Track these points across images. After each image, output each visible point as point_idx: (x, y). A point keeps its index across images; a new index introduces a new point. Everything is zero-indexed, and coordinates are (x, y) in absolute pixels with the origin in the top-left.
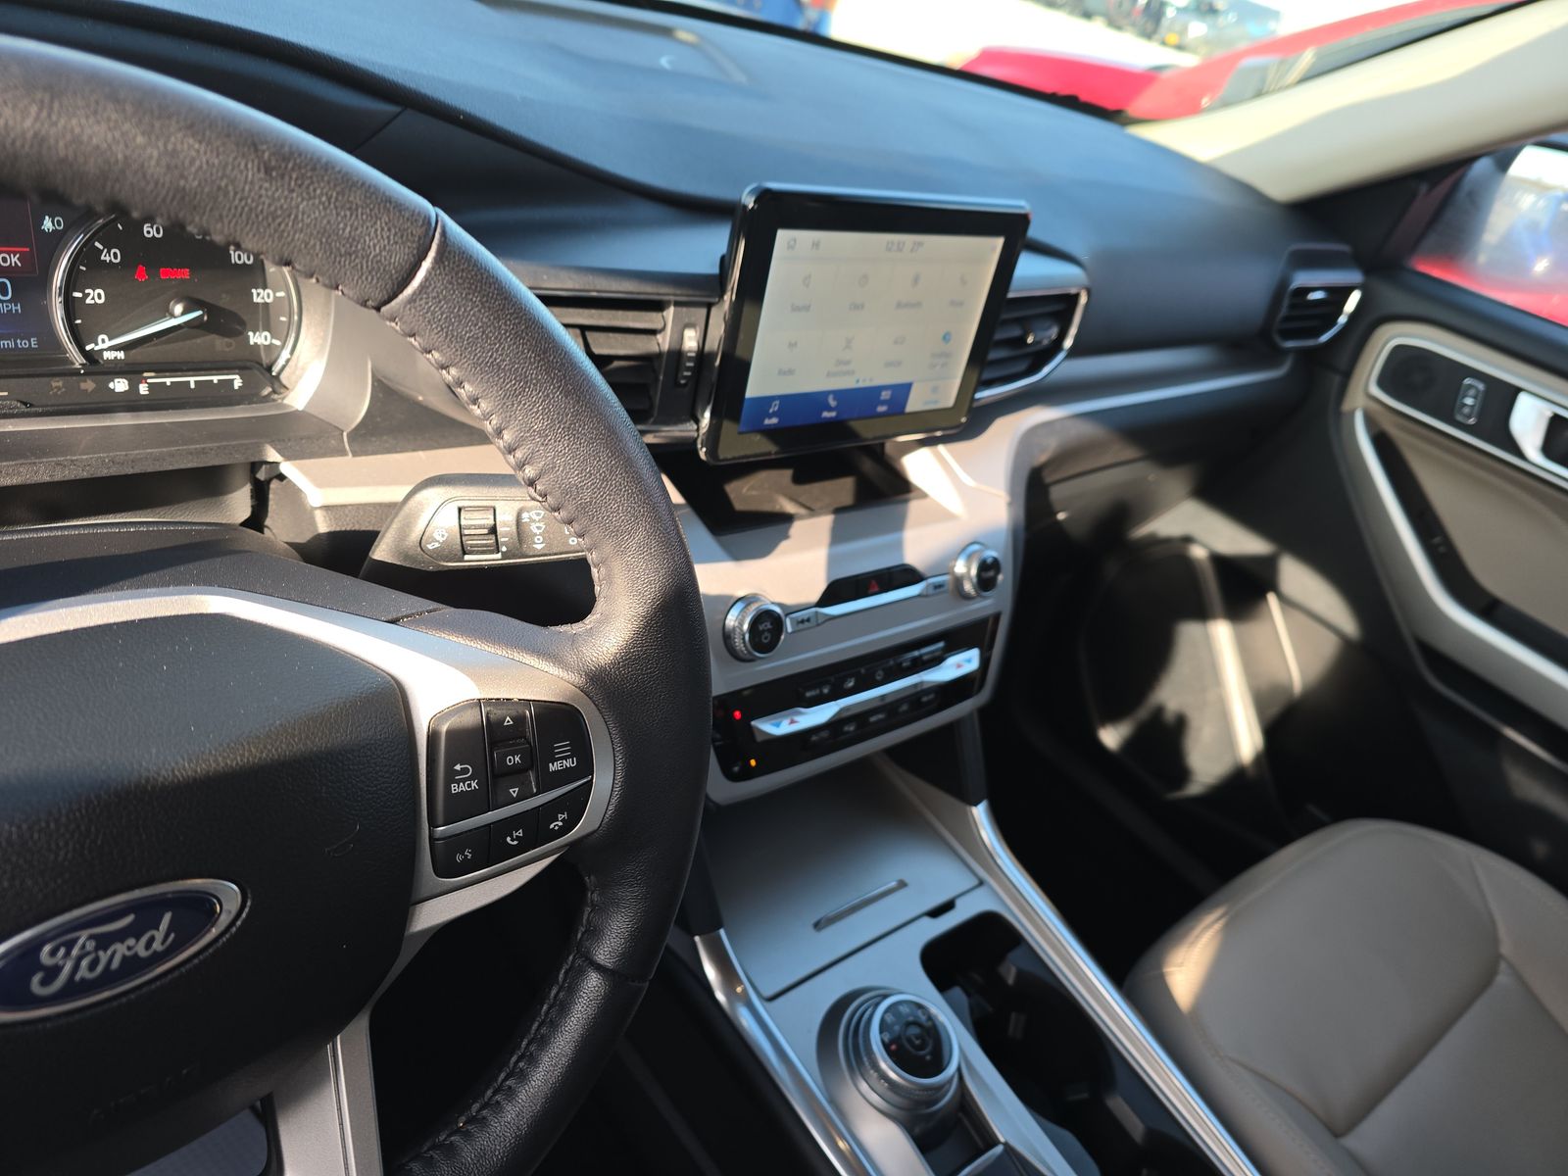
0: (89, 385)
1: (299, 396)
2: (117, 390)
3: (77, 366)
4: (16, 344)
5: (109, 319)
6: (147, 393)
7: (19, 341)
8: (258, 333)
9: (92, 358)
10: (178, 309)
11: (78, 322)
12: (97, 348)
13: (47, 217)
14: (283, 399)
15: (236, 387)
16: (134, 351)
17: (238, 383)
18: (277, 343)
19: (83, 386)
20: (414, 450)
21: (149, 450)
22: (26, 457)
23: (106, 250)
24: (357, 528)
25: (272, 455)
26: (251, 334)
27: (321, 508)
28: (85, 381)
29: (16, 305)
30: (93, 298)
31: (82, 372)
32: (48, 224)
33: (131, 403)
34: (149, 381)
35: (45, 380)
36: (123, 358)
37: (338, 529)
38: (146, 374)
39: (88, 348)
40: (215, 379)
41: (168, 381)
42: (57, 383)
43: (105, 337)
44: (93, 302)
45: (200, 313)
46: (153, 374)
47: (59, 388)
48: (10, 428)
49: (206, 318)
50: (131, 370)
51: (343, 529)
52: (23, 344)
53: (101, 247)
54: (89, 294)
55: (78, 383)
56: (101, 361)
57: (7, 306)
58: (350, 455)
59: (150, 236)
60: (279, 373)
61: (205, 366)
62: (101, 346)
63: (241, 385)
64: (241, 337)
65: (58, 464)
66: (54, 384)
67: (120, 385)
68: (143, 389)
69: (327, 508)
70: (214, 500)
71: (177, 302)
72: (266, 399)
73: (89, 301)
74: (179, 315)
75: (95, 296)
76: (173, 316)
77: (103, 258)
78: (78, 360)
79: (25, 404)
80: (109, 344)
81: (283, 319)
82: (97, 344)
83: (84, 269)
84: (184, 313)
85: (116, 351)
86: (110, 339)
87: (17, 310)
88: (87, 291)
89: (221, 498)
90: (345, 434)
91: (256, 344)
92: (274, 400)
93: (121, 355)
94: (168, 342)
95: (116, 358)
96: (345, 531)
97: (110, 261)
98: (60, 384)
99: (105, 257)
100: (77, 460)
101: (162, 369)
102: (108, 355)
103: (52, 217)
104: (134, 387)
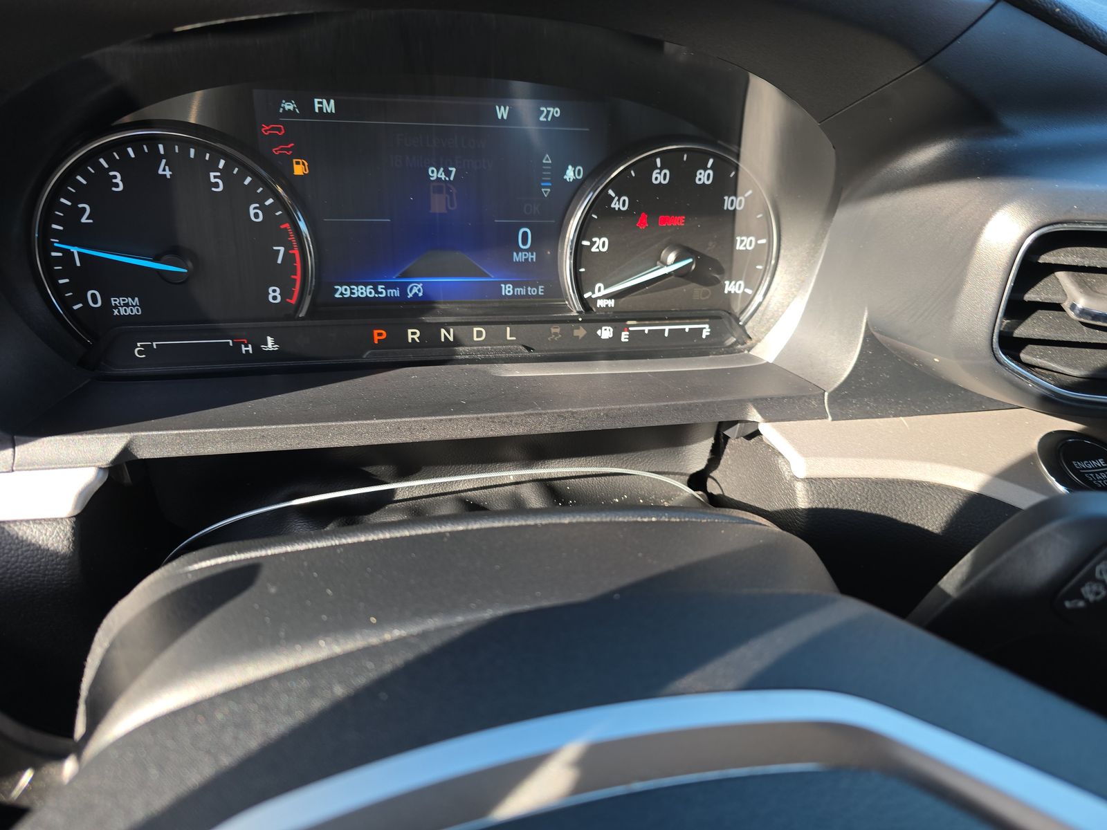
0: (580, 332)
1: (768, 349)
2: (602, 337)
3: (575, 313)
4: (527, 291)
5: (609, 267)
6: (627, 340)
7: (529, 289)
8: (733, 282)
9: (587, 305)
10: (672, 257)
11: (582, 270)
12: (594, 296)
13: (570, 167)
14: (750, 349)
15: (704, 337)
16: (623, 299)
17: (706, 332)
18: (749, 291)
19: (576, 333)
20: (895, 416)
21: (641, 405)
22: (533, 407)
23: (617, 198)
24: (840, 506)
25: (754, 415)
26: (727, 283)
27: (803, 480)
28: (578, 328)
29: (532, 254)
30: (598, 247)
31: (580, 319)
32: (570, 174)
33: (613, 352)
34: (631, 329)
35: (546, 325)
36: (613, 306)
37: (820, 506)
38: (629, 323)
39: (586, 296)
40: (687, 328)
41: (646, 329)
42: (556, 329)
43: (601, 285)
44: (597, 250)
45: (690, 260)
46: (634, 322)
47: (556, 334)
48: (517, 374)
49: (693, 267)
50: (616, 319)
51: (826, 506)
52: (532, 291)
53: (613, 195)
54: (596, 242)
55: (572, 330)
56: (594, 309)
57: (525, 255)
58: (830, 418)
59: (657, 182)
60: (746, 323)
61: (683, 315)
62: (597, 294)
63: (708, 334)
64: (718, 286)
65: (560, 415)
66: (553, 330)
67: (606, 333)
68: (624, 337)
69: (810, 481)
70: (672, 450)
71: (671, 251)
72: (731, 350)
73: (594, 249)
74: (671, 263)
75: (600, 244)
76: (665, 264)
77: (613, 206)
78: (575, 307)
79: (529, 349)
80: (604, 292)
81: (759, 267)
82: (594, 293)
83: (596, 217)
84: (676, 261)
85: (608, 299)
86: (605, 288)
87: (532, 259)
88: (594, 240)
89: (680, 448)
90: (826, 394)
91: (730, 292)
92: (740, 351)
93: (611, 303)
94: (650, 291)
95: (607, 305)
96: (828, 509)
97: (619, 208)
98: (558, 330)
99: (615, 205)
100: (576, 413)
101: (643, 318)
102: (601, 303)
103: (574, 166)
104: (617, 335)
